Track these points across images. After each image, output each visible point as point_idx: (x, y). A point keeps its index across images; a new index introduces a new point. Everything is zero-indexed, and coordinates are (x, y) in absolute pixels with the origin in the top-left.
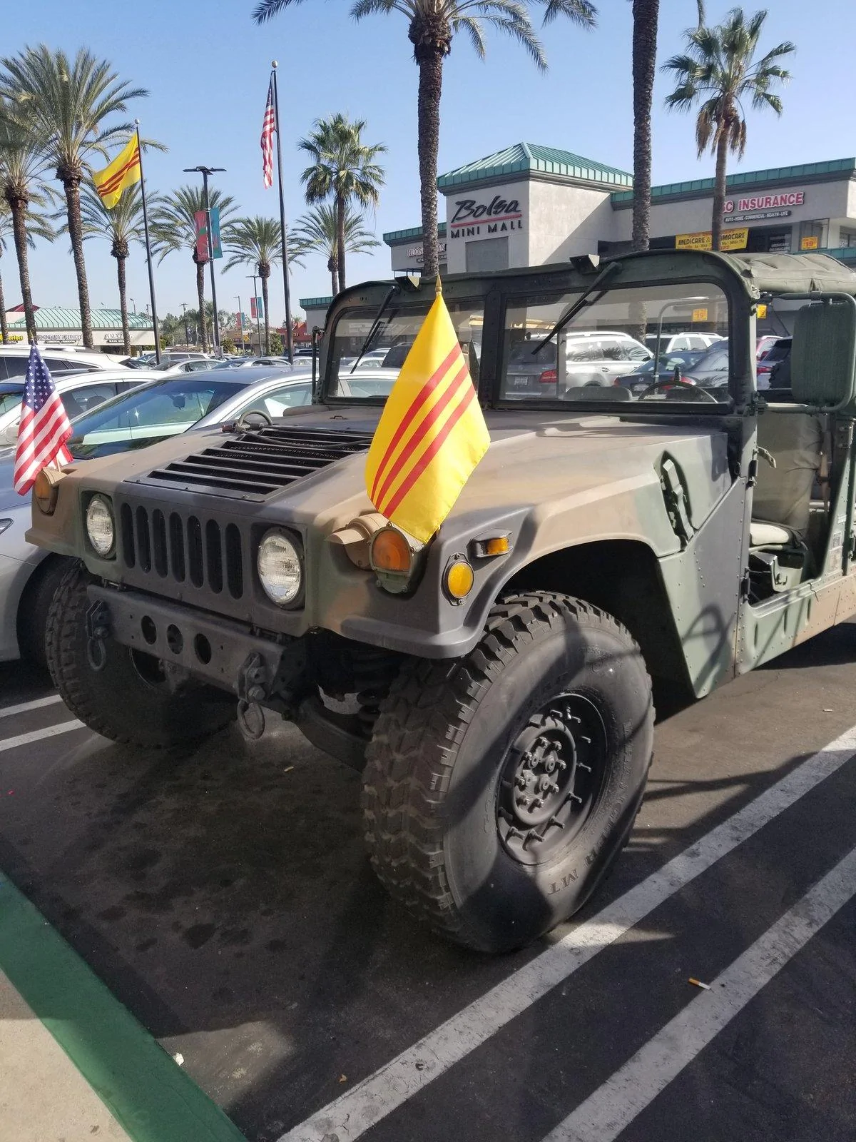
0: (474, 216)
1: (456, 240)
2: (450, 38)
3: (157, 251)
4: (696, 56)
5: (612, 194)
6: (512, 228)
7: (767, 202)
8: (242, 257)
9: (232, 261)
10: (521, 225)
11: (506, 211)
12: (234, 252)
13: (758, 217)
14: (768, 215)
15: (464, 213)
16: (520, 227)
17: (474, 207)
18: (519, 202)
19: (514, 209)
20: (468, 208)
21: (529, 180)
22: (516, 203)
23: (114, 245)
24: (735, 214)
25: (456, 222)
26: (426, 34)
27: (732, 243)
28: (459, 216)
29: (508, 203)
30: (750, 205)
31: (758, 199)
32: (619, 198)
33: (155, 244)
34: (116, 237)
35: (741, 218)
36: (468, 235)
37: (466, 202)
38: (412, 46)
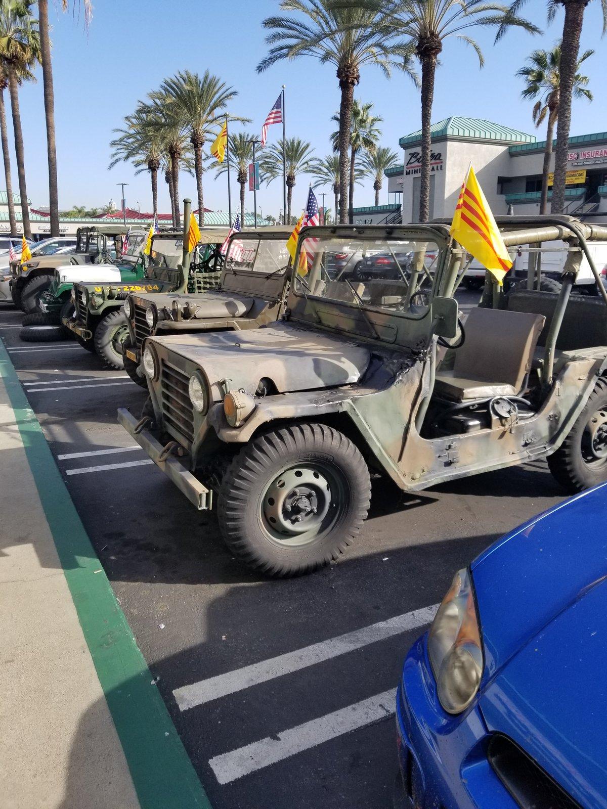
0: (418, 162)
1: (409, 176)
2: (358, 76)
3: (265, 179)
4: (535, 68)
5: (510, 147)
6: (437, 169)
7: (596, 154)
8: (324, 180)
9: (317, 184)
10: (442, 168)
11: (435, 159)
12: (319, 177)
13: (591, 163)
14: (597, 162)
15: (413, 160)
16: (441, 169)
17: (418, 157)
18: (442, 154)
19: (439, 159)
20: (415, 157)
21: (447, 141)
22: (440, 155)
23: (239, 175)
24: (578, 161)
25: (409, 166)
26: (344, 75)
27: (576, 179)
28: (411, 162)
29: (436, 154)
30: (587, 155)
31: (592, 151)
32: (514, 150)
33: (265, 174)
34: (241, 171)
35: (582, 164)
36: (415, 173)
37: (415, 153)
38: (339, 80)
